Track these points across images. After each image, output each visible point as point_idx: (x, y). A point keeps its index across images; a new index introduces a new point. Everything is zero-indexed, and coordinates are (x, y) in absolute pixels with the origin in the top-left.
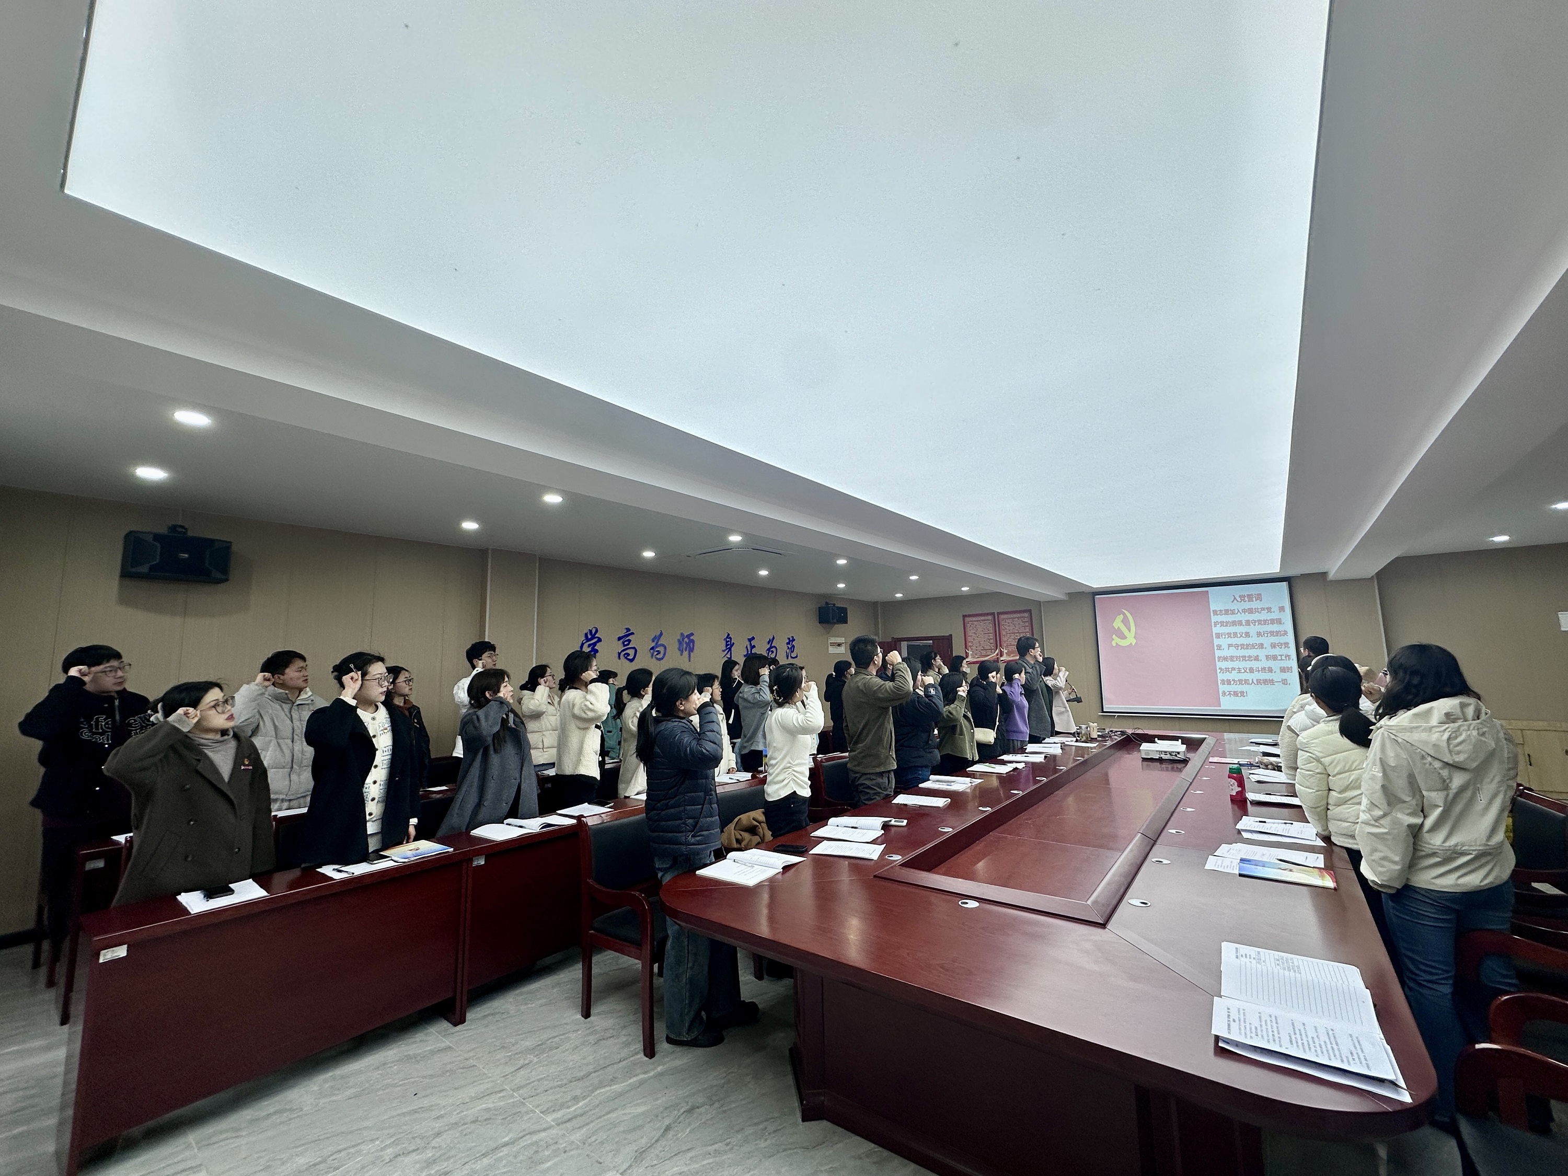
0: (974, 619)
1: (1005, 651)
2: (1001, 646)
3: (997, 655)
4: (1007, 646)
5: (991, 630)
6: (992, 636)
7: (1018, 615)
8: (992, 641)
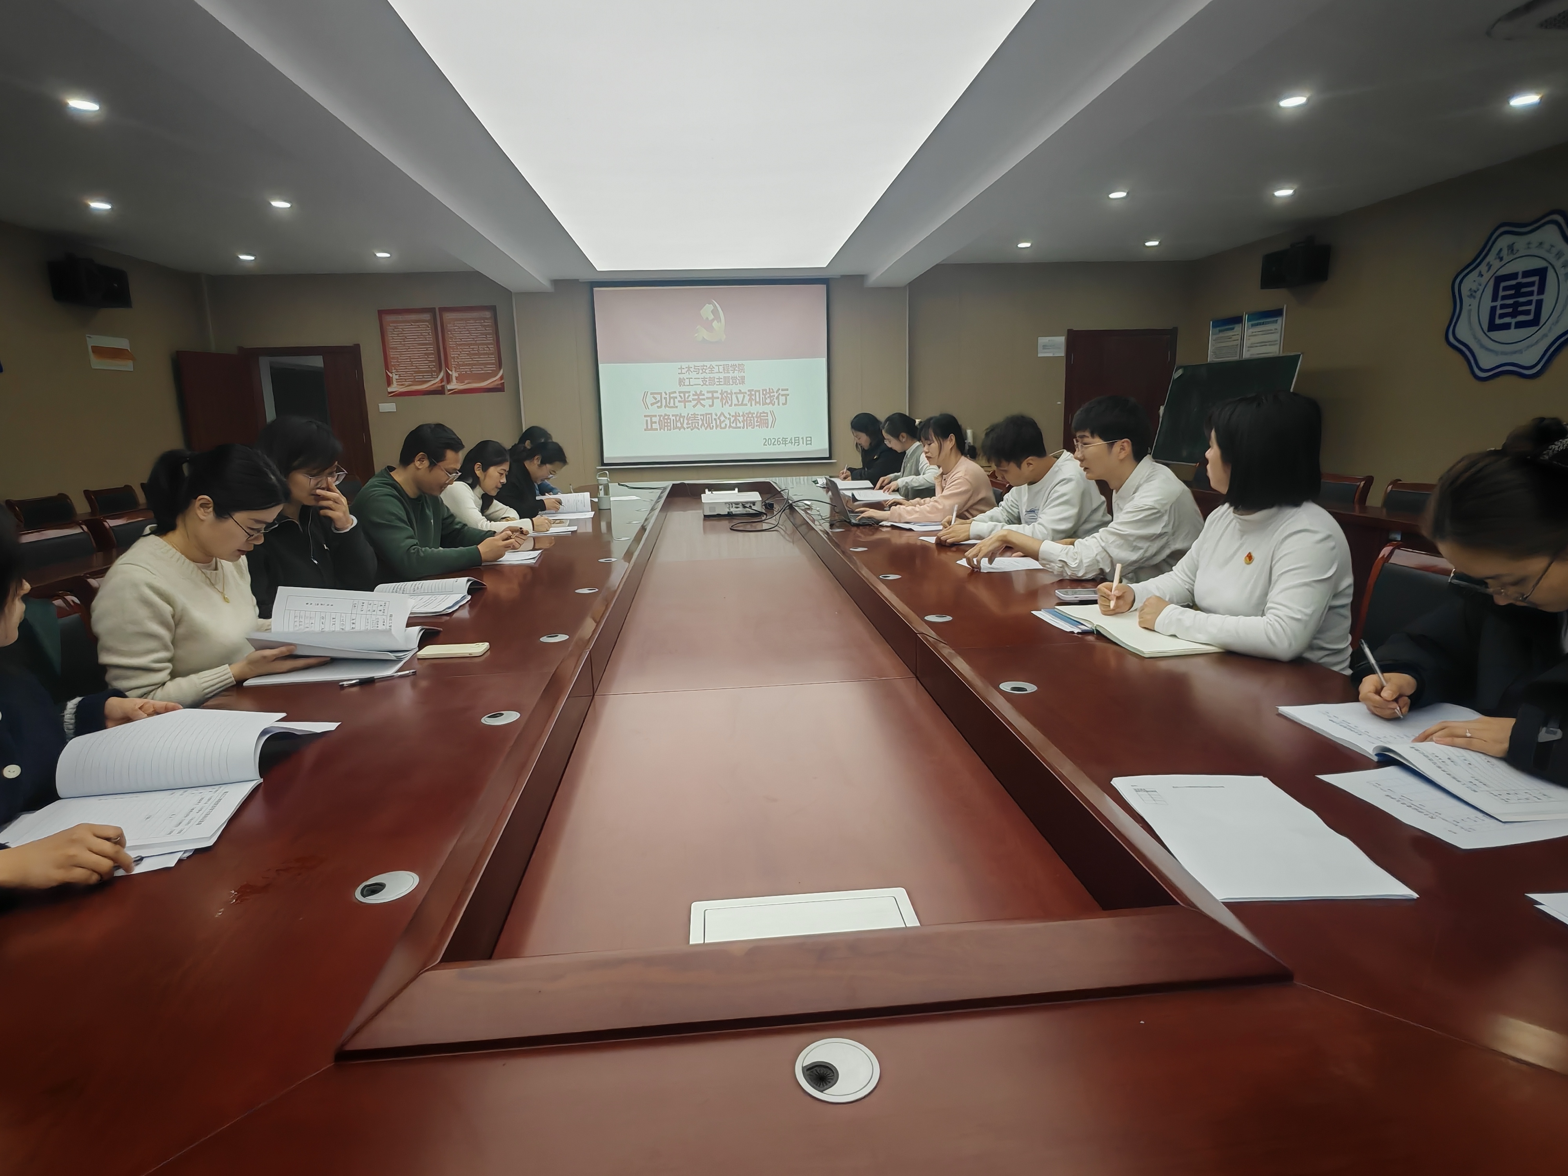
0: (400, 318)
1: (454, 374)
2: (447, 366)
3: (442, 381)
4: (459, 365)
5: (430, 338)
6: (431, 349)
7: (475, 315)
8: (432, 358)
